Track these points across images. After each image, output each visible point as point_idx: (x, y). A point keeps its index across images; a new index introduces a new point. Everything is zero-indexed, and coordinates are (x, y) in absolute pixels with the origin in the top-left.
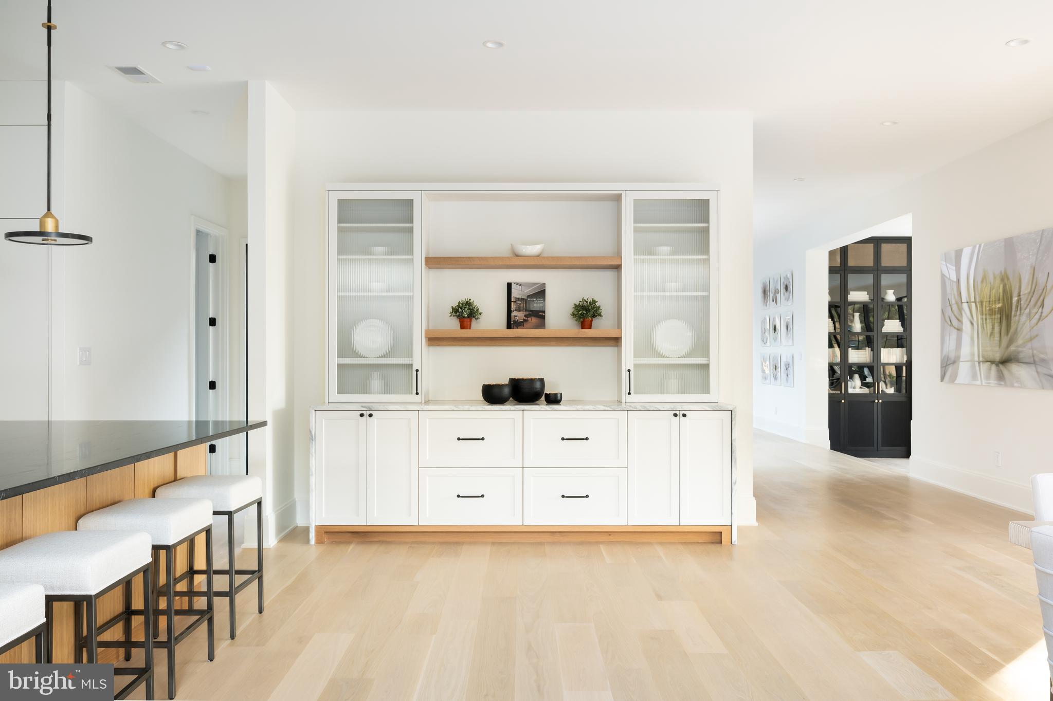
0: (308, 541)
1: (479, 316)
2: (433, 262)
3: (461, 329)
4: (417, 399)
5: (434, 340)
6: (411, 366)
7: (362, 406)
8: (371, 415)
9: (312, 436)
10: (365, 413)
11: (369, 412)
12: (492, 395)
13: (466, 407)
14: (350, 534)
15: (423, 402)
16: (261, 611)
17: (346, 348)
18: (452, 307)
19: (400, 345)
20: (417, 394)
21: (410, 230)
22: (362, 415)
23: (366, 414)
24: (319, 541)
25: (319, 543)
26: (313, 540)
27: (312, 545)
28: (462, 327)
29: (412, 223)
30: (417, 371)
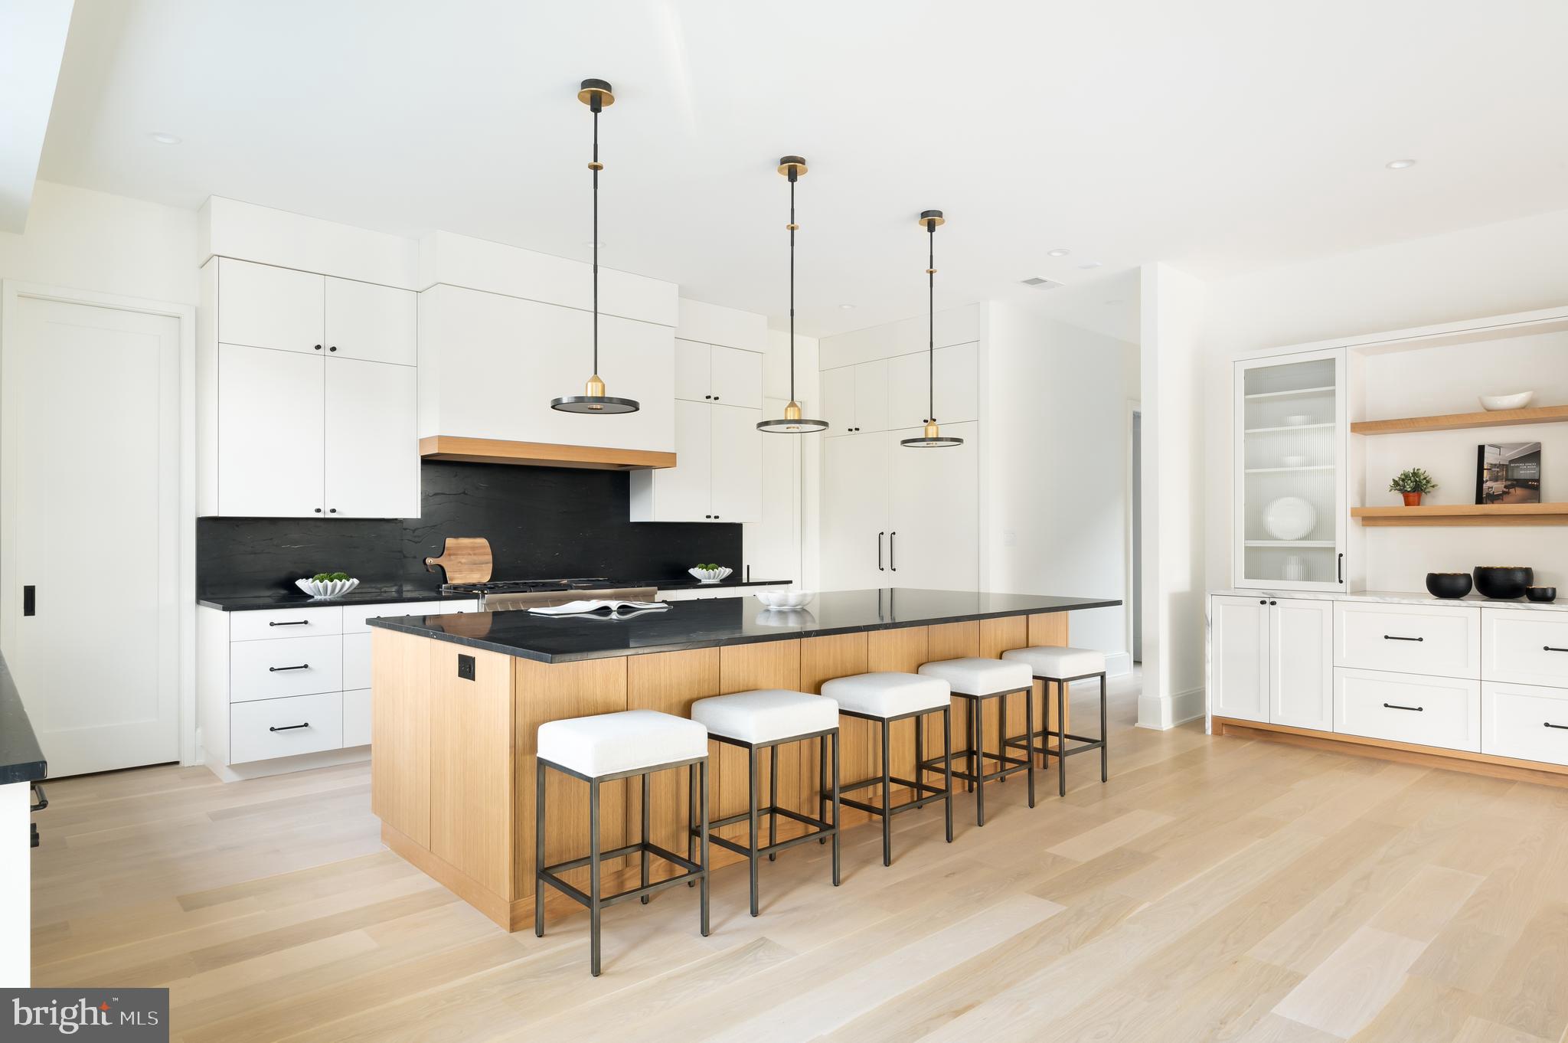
0: (1204, 731)
1: (1431, 489)
2: (1361, 427)
3: (1406, 505)
4: (1341, 587)
5: (1370, 519)
6: (1333, 549)
7: (1263, 593)
8: (1273, 603)
9: (1208, 621)
10: (1267, 600)
11: (1272, 600)
12: (1443, 587)
13: (1396, 600)
14: (1251, 731)
15: (1348, 591)
16: (1104, 779)
17: (1256, 528)
18: (1394, 480)
19: (1322, 526)
20: (1341, 582)
21: (1333, 393)
22: (1263, 602)
23: (1269, 601)
24: (1217, 732)
25: (1217, 734)
26: (1209, 731)
27: (1208, 735)
28: (1407, 504)
29: (1334, 385)
30: (1341, 555)
